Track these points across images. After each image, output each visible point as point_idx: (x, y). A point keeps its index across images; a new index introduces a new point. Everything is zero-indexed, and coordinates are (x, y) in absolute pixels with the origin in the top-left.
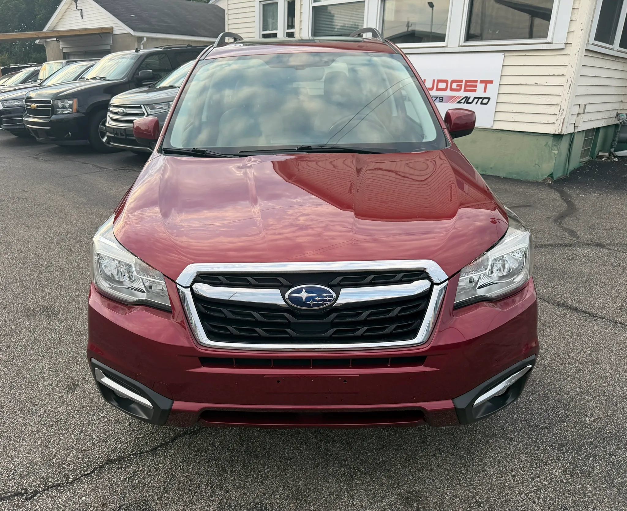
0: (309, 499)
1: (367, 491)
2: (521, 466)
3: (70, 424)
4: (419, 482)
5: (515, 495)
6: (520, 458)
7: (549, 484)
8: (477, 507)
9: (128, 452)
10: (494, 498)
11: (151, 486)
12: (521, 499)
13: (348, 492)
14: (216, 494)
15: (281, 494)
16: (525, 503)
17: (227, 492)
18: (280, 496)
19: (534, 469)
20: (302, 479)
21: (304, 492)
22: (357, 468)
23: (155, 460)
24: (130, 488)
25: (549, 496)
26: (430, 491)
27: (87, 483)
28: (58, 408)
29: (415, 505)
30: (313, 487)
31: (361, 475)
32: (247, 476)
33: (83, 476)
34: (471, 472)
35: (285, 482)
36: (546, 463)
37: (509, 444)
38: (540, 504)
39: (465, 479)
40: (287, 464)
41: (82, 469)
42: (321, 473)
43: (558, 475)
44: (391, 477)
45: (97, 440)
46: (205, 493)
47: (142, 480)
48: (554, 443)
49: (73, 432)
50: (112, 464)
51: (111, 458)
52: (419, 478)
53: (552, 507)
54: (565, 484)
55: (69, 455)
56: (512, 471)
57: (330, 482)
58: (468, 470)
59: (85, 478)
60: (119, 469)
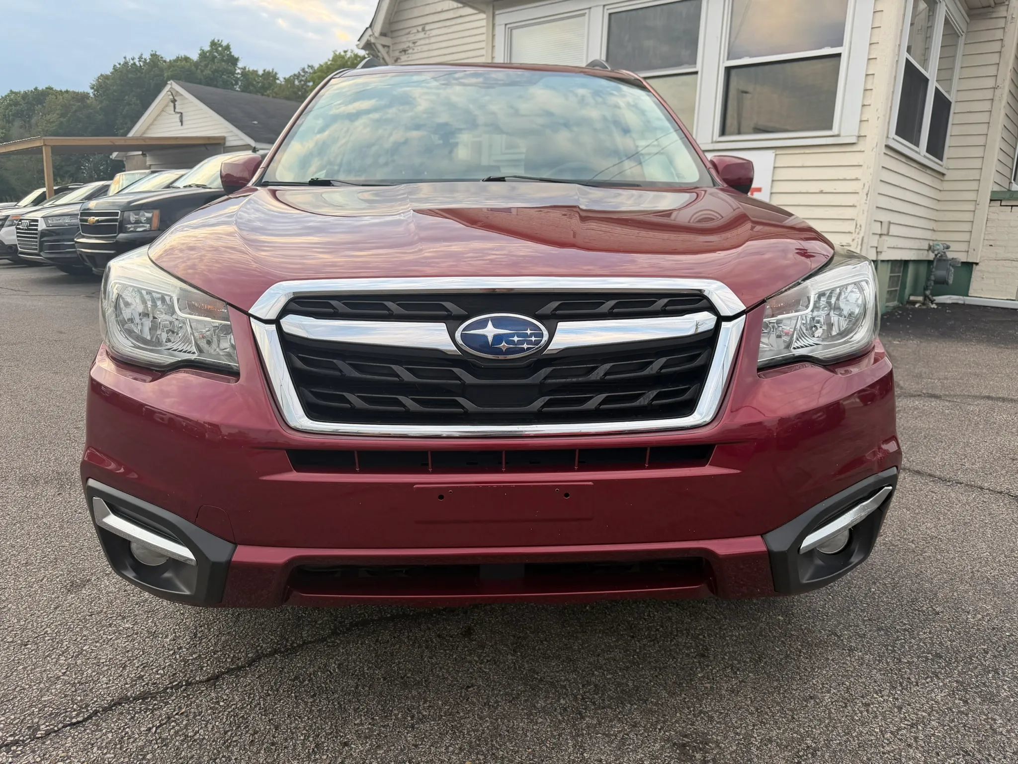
0: (501, 753)
1: (608, 736)
2: (876, 688)
3: (62, 640)
4: (702, 718)
5: (875, 734)
6: (872, 677)
7: (929, 715)
8: (810, 756)
9: (163, 683)
10: (839, 740)
11: (199, 738)
12: (886, 741)
13: (573, 738)
14: (323, 749)
15: (449, 746)
16: (894, 747)
17: (346, 744)
18: (447, 748)
19: (899, 692)
20: (488, 719)
21: (492, 741)
22: (589, 698)
23: (213, 695)
24: (157, 743)
25: (933, 735)
26: (722, 733)
27: (73, 737)
28: (44, 616)
29: (698, 756)
30: (508, 731)
31: (596, 709)
32: (386, 717)
33: (67, 727)
34: (792, 700)
35: (456, 725)
36: (917, 683)
37: (850, 656)
38: (920, 748)
39: (782, 710)
40: (461, 696)
41: (68, 714)
42: (523, 709)
43: (942, 700)
44: (651, 712)
45: (107, 665)
46: (303, 747)
47: (182, 729)
48: (924, 652)
49: (63, 653)
50: (129, 705)
51: (129, 694)
52: (701, 712)
53: (943, 753)
54: (957, 714)
55: (48, 691)
56: (862, 697)
57: (540, 723)
58: (785, 697)
59: (70, 729)
60: (140, 712)
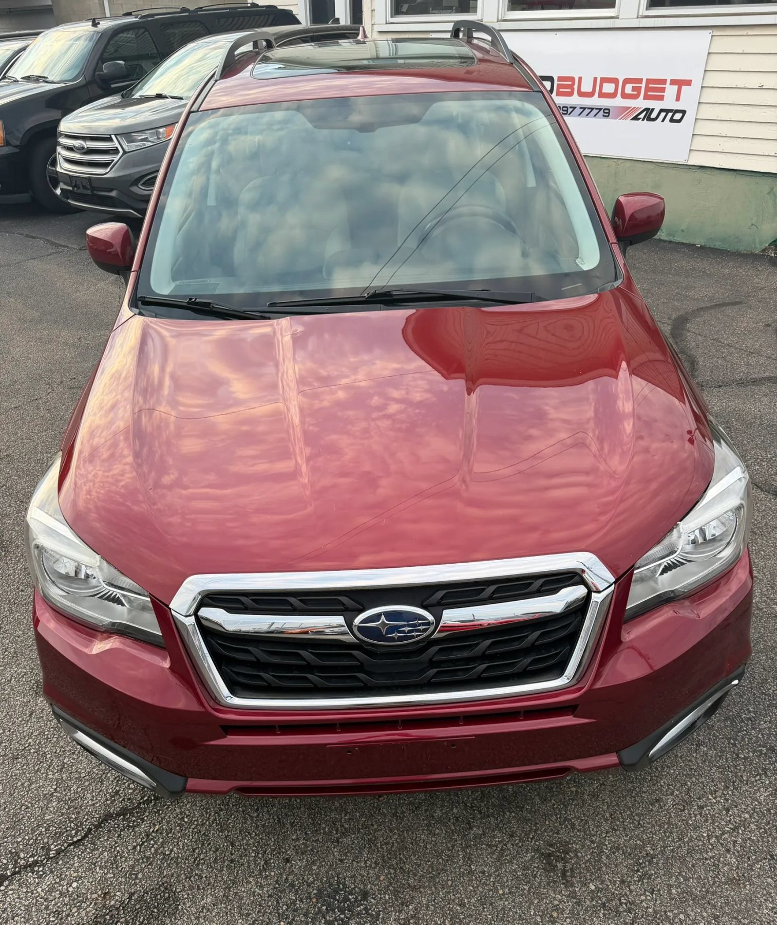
0: (407, 866)
1: (490, 846)
2: (712, 788)
4: (566, 826)
5: (702, 839)
6: (711, 775)
7: (751, 817)
8: (647, 863)
9: (136, 799)
10: (673, 846)
12: (710, 847)
13: (463, 849)
14: (271, 866)
15: (367, 860)
16: (716, 852)
18: (365, 863)
19: (730, 793)
20: (396, 831)
21: (400, 854)
22: (476, 807)
23: (178, 810)
24: (143, 862)
25: (750, 839)
26: (581, 841)
29: (560, 865)
30: (412, 843)
31: (482, 818)
32: (316, 831)
33: (71, 846)
34: (641, 804)
35: (371, 838)
36: (747, 781)
37: (696, 751)
38: (736, 852)
39: (631, 816)
40: (374, 807)
41: (69, 832)
42: (423, 820)
43: (764, 801)
44: (527, 820)
46: (255, 864)
47: (160, 848)
48: (760, 746)
49: (49, 767)
50: (113, 821)
52: (566, 819)
53: (754, 857)
54: (773, 816)
55: (47, 809)
56: (699, 799)
57: (438, 834)
58: (636, 801)
60: (124, 830)
